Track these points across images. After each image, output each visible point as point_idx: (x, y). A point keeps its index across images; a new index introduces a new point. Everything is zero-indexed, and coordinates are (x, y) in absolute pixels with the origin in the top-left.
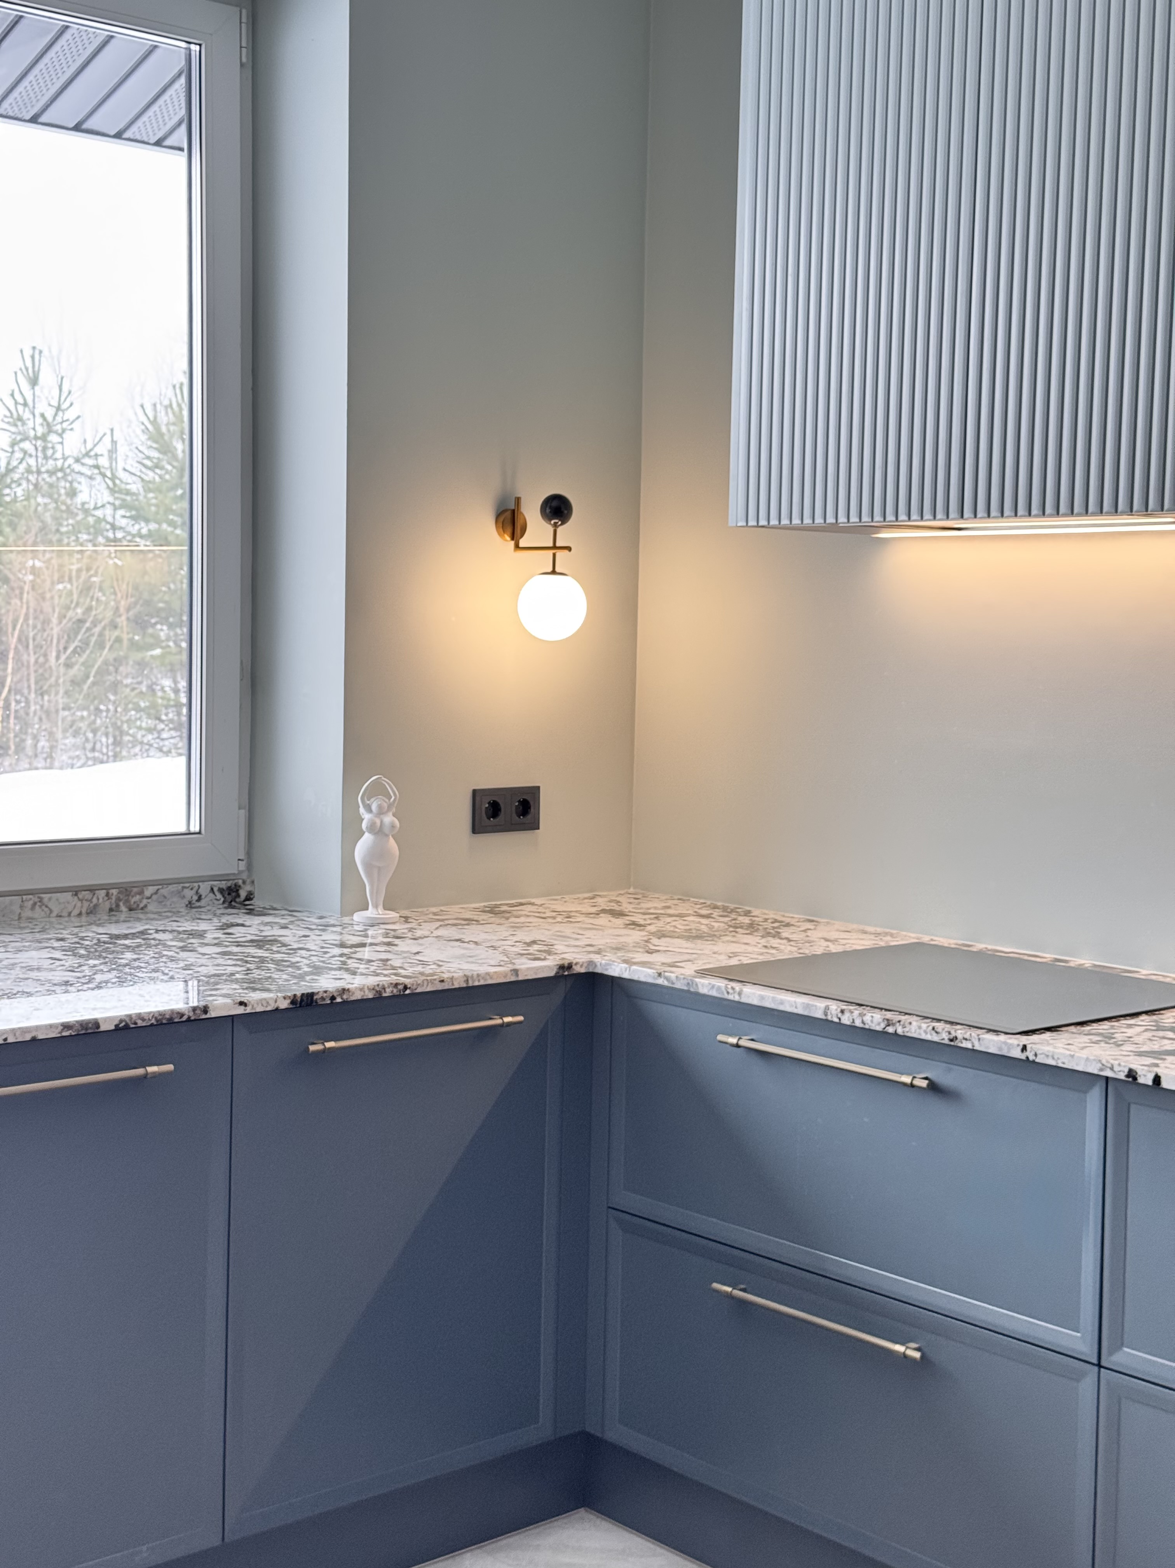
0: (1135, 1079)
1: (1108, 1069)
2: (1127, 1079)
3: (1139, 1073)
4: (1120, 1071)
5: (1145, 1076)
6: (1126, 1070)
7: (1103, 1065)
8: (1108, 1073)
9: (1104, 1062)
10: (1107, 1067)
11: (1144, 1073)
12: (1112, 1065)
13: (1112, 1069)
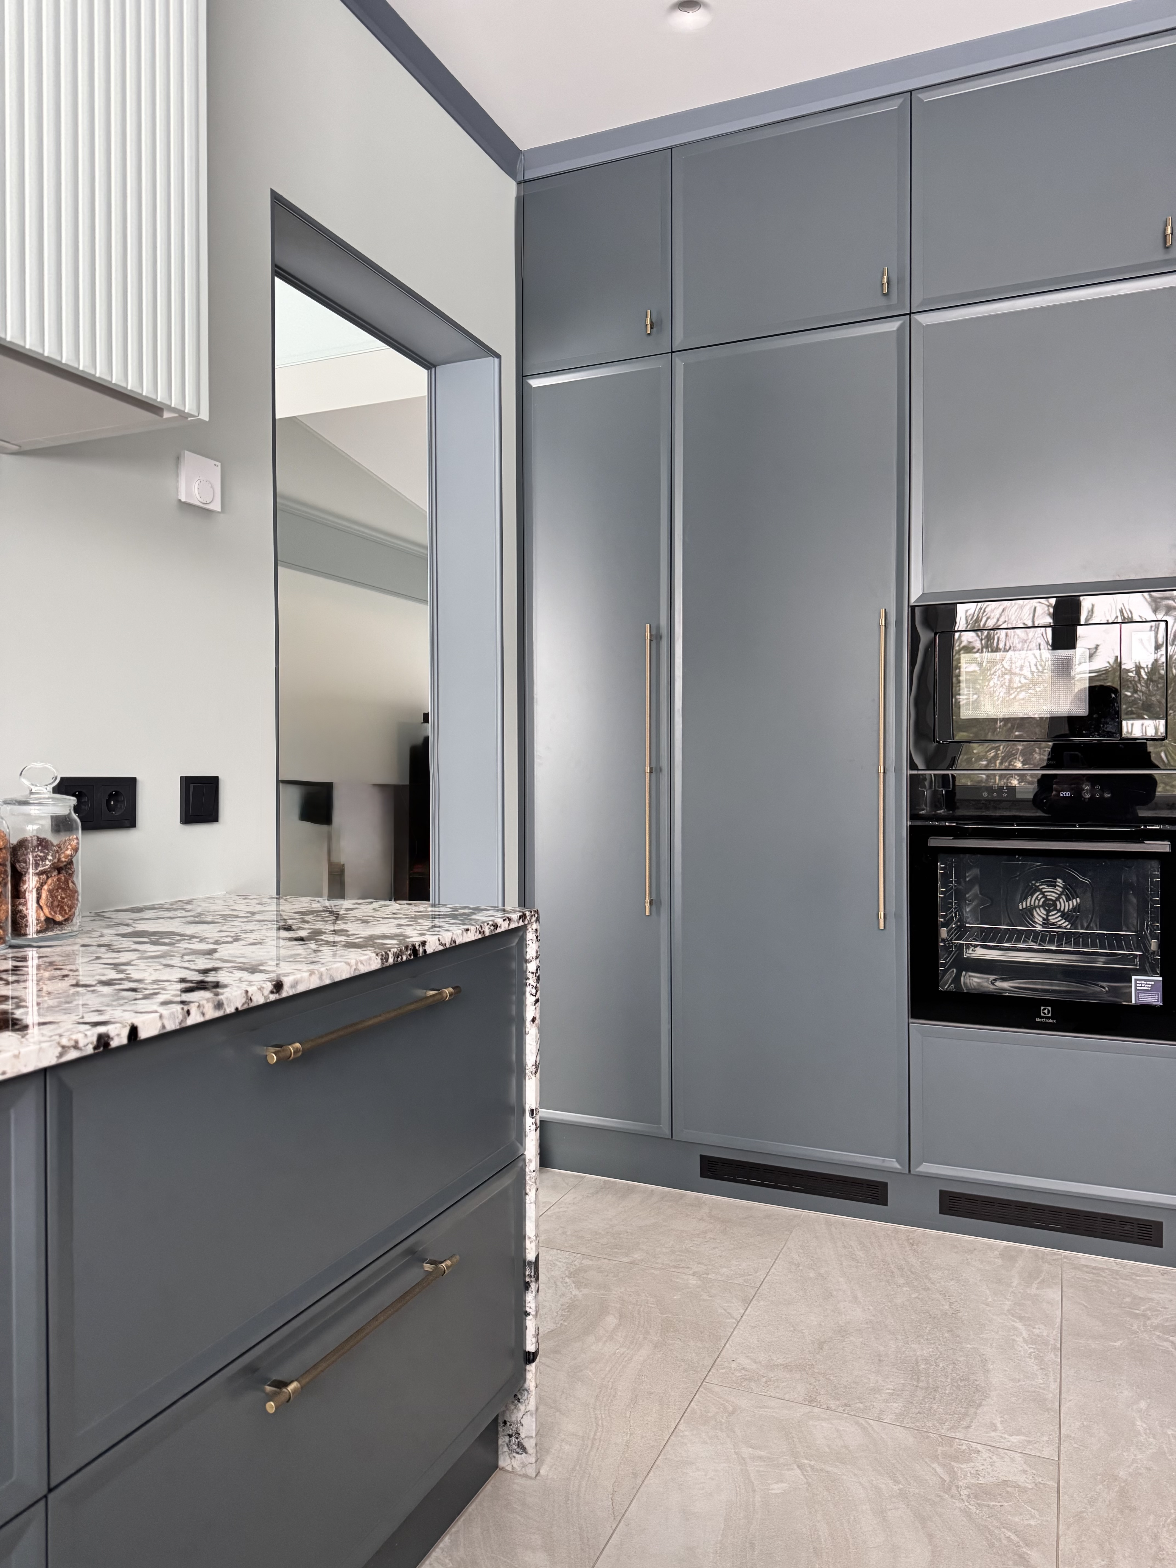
0: (107, 1044)
1: (72, 1050)
2: (96, 1051)
3: (112, 1034)
4: (87, 1044)
5: (118, 1035)
6: (95, 1039)
7: (63, 1047)
8: (73, 1055)
9: (64, 1042)
10: (69, 1047)
11: (117, 1032)
12: (77, 1042)
13: (76, 1047)
